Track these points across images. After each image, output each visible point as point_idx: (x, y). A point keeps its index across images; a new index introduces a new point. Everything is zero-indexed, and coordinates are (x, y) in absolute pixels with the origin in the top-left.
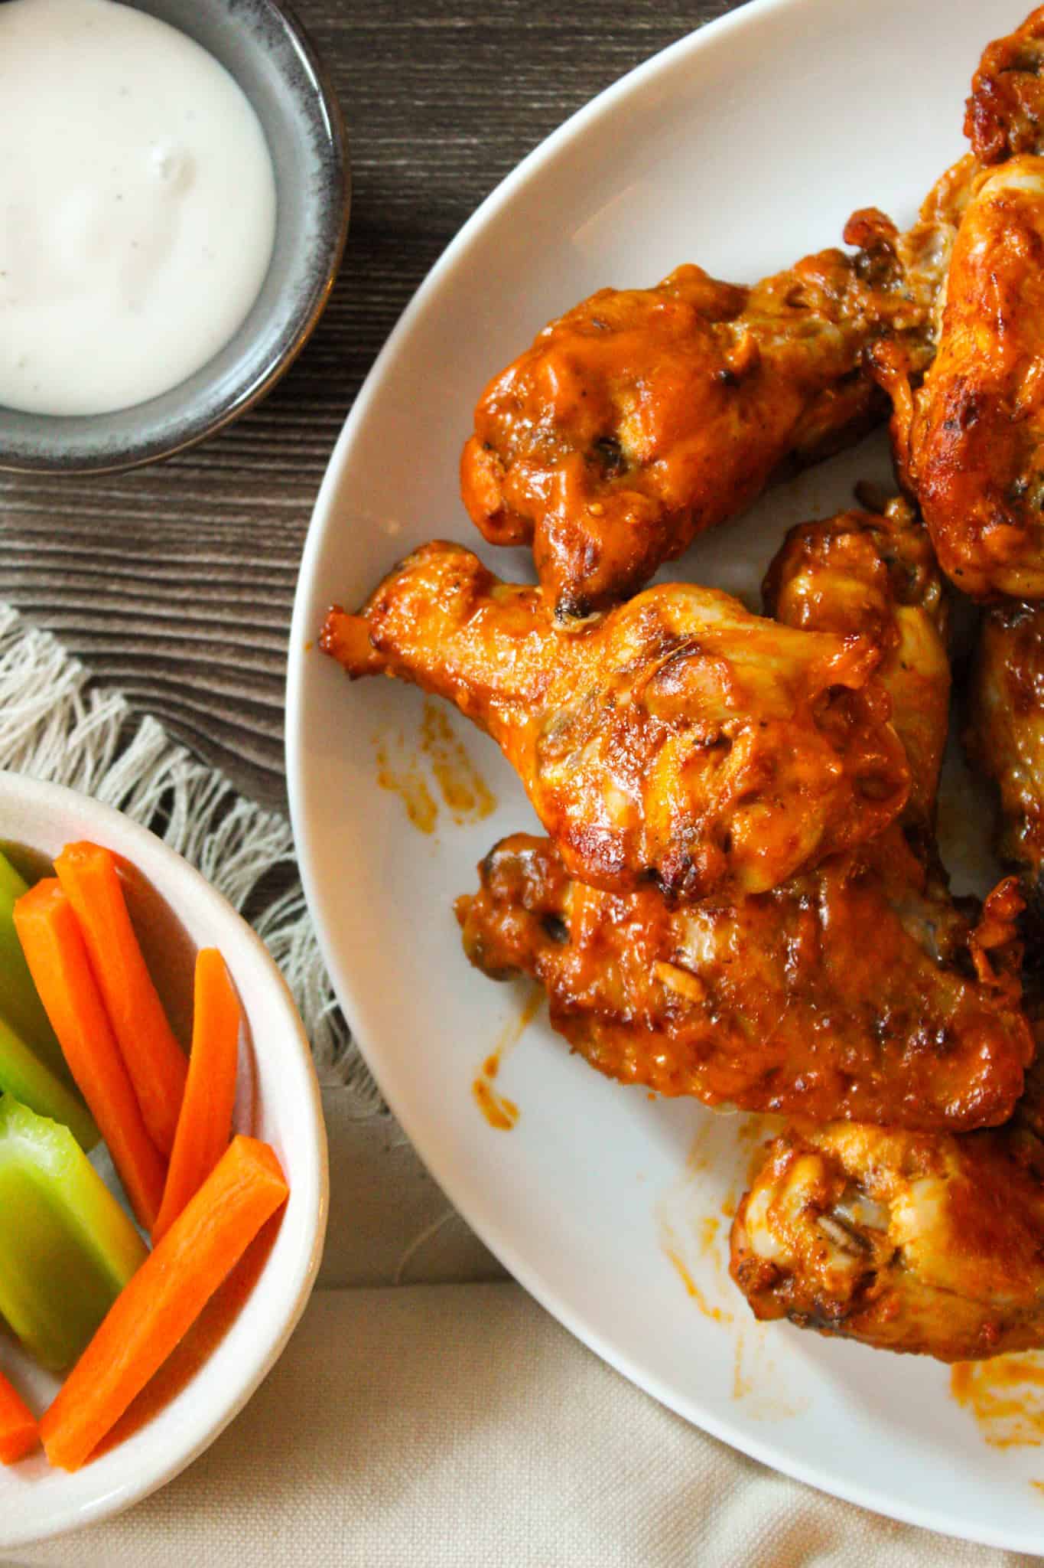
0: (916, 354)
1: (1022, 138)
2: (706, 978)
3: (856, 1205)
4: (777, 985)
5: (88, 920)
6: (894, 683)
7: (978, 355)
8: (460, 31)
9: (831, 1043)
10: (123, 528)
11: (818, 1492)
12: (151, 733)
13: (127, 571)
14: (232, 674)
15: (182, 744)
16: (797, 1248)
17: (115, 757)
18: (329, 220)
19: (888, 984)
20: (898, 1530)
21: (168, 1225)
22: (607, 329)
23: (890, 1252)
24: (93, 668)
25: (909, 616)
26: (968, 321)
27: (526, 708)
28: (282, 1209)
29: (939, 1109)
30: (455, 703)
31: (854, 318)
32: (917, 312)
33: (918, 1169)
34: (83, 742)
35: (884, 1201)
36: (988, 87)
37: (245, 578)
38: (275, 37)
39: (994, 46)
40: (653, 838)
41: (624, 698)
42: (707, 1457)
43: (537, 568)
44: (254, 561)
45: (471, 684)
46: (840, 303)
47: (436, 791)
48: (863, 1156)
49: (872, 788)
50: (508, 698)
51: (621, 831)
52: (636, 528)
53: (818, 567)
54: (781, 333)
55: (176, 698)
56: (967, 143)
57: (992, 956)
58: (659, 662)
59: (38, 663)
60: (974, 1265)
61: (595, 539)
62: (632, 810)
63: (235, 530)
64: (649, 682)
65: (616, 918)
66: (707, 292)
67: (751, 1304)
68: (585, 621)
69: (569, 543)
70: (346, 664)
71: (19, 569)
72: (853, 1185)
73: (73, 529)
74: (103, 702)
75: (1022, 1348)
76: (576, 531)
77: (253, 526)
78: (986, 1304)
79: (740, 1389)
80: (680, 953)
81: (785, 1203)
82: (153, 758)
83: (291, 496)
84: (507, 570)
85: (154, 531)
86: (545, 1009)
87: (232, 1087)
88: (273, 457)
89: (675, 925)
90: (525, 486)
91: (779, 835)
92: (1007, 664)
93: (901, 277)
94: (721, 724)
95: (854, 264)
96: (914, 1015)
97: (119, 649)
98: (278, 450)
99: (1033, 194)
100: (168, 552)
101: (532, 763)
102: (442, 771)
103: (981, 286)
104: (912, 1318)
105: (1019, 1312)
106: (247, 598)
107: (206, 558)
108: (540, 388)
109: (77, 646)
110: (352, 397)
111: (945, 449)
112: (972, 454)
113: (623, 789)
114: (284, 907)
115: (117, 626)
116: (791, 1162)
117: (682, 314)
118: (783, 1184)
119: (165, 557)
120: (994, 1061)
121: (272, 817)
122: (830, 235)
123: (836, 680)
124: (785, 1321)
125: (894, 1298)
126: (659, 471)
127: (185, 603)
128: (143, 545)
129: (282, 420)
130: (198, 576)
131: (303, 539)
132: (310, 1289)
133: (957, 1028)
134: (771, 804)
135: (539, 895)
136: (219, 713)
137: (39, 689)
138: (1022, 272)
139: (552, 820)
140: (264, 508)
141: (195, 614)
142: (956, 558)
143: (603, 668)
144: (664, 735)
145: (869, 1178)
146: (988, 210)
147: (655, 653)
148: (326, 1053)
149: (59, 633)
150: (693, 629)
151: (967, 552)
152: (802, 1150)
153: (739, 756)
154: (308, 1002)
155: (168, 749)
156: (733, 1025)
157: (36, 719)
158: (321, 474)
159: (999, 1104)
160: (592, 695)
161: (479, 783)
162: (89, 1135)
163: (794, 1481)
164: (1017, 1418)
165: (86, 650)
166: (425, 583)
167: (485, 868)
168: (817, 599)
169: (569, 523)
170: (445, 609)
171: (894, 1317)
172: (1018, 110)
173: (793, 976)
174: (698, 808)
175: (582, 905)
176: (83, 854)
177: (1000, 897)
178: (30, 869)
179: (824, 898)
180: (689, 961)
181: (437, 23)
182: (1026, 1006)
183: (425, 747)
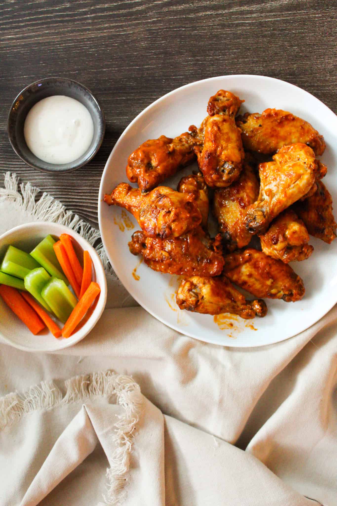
0: (201, 148)
1: (216, 112)
2: (169, 253)
3: (196, 290)
4: (181, 253)
5: (65, 246)
6: (199, 202)
7: (210, 146)
8: (125, 99)
9: (191, 263)
10: (71, 184)
11: (192, 338)
12: (77, 217)
13: (72, 191)
15: (81, 219)
16: (186, 297)
17: (71, 222)
18: (102, 129)
19: (200, 252)
20: (205, 344)
21: (81, 297)
22: (149, 146)
23: (201, 297)
24: (67, 207)
25: (201, 191)
26: (208, 141)
27: (137, 208)
28: (100, 293)
29: (209, 273)
30: (126, 209)
31: (190, 143)
32: (201, 141)
33: (206, 283)
34: (65, 219)
35: (201, 288)
36: (210, 104)
37: (92, 191)
38: (92, 100)
39: (211, 97)
40: (159, 228)
41: (153, 205)
42: (173, 333)
43: (139, 185)
44: (93, 188)
45: (128, 205)
46: (188, 140)
47: (124, 225)
48: (197, 281)
49: (196, 219)
50: (135, 207)
51: (154, 227)
52: (155, 177)
53: (186, 184)
54: (178, 146)
55: (81, 211)
56: (207, 113)
57: (217, 247)
58: (158, 199)
59: (58, 206)
60: (216, 299)
61: (147, 179)
62: (155, 224)
63: (89, 183)
64: (157, 202)
65: (154, 243)
66: (166, 139)
67: (179, 307)
68: (146, 193)
69: (143, 180)
70: (108, 203)
71: (54, 191)
72: (195, 286)
73: (63, 184)
74: (68, 212)
75: (225, 312)
76: (144, 178)
77: (93, 182)
78: (218, 305)
79: (178, 321)
80: (165, 249)
81: (184, 289)
82: (77, 221)
83: (98, 177)
84: (134, 187)
85: (76, 184)
86: (143, 260)
87: (91, 275)
88: (95, 171)
89: (164, 244)
90: (136, 171)
91: (179, 226)
92: (218, 199)
93: (198, 136)
94: (169, 209)
95: (191, 134)
96: (204, 257)
97: (71, 204)
99: (218, 120)
100: (79, 187)
101: (138, 217)
102: (125, 221)
103: (210, 135)
104: (205, 308)
105: (224, 306)
106: (92, 194)
107: (85, 188)
108: (138, 155)
109: (64, 204)
111: (205, 162)
112: (210, 163)
113: (154, 221)
114: (100, 246)
115: (71, 200)
116: (185, 283)
117: (161, 143)
118: (184, 287)
120: (218, 264)
121: (97, 231)
122: (186, 130)
123: (188, 201)
124: (185, 310)
125: (202, 304)
126: (158, 168)
127: (82, 196)
128: (74, 186)
129: (97, 165)
130: (84, 191)
133: (211, 259)
134: (178, 222)
135: (142, 240)
136: (88, 214)
137: (58, 211)
138: (216, 133)
139: (142, 226)
140: (94, 179)
142: (208, 181)
143: (149, 201)
144: (160, 211)
145: (198, 285)
146: (211, 123)
147: (158, 197)
148: (107, 270)
149: (61, 202)
150: (164, 193)
151: (210, 180)
152: (187, 281)
153: (172, 214)
154: (104, 261)
155: (79, 220)
156: (174, 260)
157: (57, 216)
158: (102, 173)
159: (219, 272)
160: (148, 205)
161: (131, 223)
162: (67, 283)
163: (188, 336)
164: (225, 325)
165: (65, 204)
166: (120, 189)
167: (133, 237)
168: (186, 189)
169: (143, 177)
170: (123, 193)
171: (203, 308)
172: (216, 107)
173: (184, 251)
174: (166, 223)
175: (149, 241)
176: (64, 236)
177: (217, 237)
178: (56, 239)
179: (188, 238)
180: (167, 250)
181: (120, 98)
182: (223, 255)
183: (122, 217)
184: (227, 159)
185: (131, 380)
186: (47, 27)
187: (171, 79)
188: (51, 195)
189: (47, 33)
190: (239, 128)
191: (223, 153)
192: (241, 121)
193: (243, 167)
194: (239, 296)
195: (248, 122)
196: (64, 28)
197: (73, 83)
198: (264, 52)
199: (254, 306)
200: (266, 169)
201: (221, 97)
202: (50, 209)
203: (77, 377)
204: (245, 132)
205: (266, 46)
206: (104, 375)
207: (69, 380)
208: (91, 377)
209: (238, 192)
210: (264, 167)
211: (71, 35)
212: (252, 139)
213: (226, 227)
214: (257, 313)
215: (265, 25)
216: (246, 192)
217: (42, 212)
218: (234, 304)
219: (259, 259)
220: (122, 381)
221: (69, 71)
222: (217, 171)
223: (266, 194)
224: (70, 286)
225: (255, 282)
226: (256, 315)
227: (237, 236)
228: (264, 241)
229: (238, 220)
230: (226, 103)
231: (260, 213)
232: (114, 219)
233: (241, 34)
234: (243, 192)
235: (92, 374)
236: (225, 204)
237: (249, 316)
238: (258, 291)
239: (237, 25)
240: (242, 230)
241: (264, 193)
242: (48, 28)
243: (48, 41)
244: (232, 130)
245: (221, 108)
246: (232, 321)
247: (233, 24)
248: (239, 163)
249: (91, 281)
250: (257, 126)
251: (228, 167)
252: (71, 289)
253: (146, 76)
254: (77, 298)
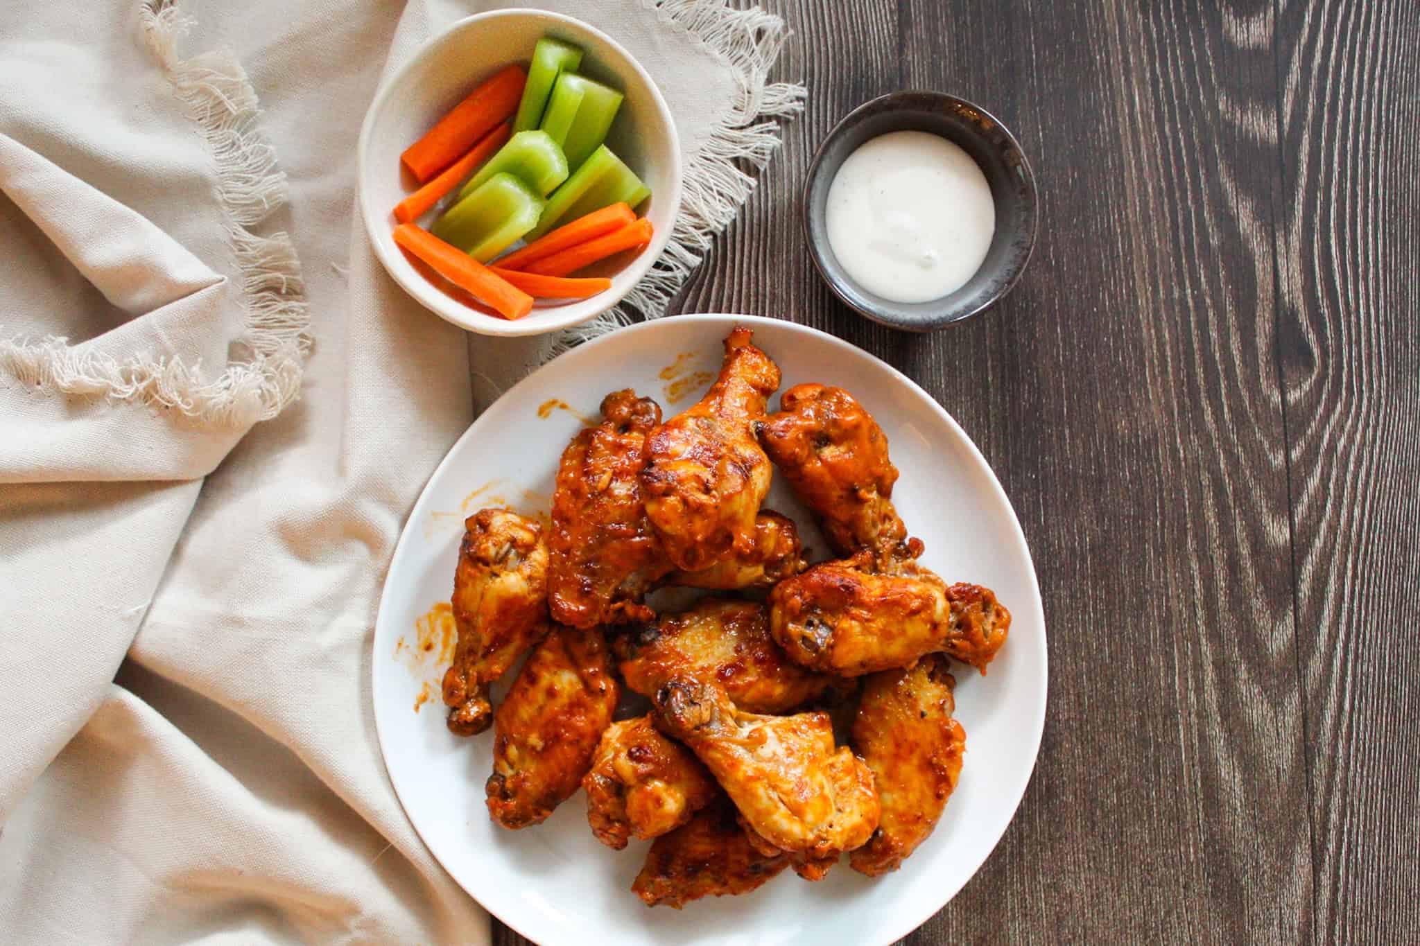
0: (866, 568)
1: (956, 606)
2: (607, 491)
3: (516, 558)
4: (606, 521)
6: (732, 564)
7: (870, 591)
8: (987, 381)
9: (582, 544)
10: (779, 247)
11: (395, 549)
12: (695, 261)
13: (761, 249)
14: (721, 295)
15: (691, 274)
16: (497, 534)
17: (686, 247)
18: (913, 324)
19: (609, 567)
20: (381, 582)
21: (495, 272)
22: (873, 440)
23: (497, 572)
24: (721, 236)
25: (760, 570)
26: (884, 586)
27: (717, 411)
28: (504, 317)
29: (557, 590)
30: (716, 383)
31: (880, 542)
32: (884, 568)
33: (531, 583)
34: (690, 233)
35: (519, 570)
36: (976, 591)
37: (760, 298)
38: (985, 298)
39: (993, 594)
40: (667, 464)
41: (724, 450)
42: (408, 501)
43: (775, 415)
44: (767, 299)
45: (725, 389)
46: (886, 536)
47: (677, 379)
48: (535, 561)
49: (690, 556)
50: (720, 404)
51: (669, 451)
52: (793, 453)
53: (779, 531)
54: (873, 512)
55: (710, 271)
56: (953, 584)
57: (621, 610)
58: (740, 464)
59: (723, 213)
60: (492, 606)
61: (789, 436)
62: (677, 455)
63: (780, 292)
64: (732, 460)
65: (630, 454)
66: (888, 481)
67: (472, 517)
68: (754, 433)
69: (786, 426)
70: (730, 338)
71: (760, 204)
72: (523, 557)
73: (777, 226)
74: (707, 240)
75: (459, 630)
76: (791, 428)
77: (782, 301)
78: (477, 613)
79: (436, 515)
80: (617, 481)
81: (514, 528)
82: (686, 263)
83: (795, 314)
84: (771, 403)
85: (778, 260)
86: (588, 427)
87: (551, 297)
88: (810, 307)
89: (629, 478)
90: (808, 407)
91: (672, 516)
92: (742, 612)
93: (897, 562)
94: (716, 489)
95: (902, 543)
96: (596, 578)
97: (729, 247)
98: (814, 309)
99: (935, 611)
100: (770, 266)
101: (694, 414)
102: (686, 381)
103: (898, 590)
104: (470, 583)
105: (474, 628)
106: (752, 299)
107: (768, 282)
108: (848, 413)
109: (729, 229)
110: (836, 335)
111: (831, 579)
112: (830, 590)
113: (686, 452)
114: (625, 319)
115: (738, 246)
116: (530, 531)
117: (880, 470)
118: (523, 528)
119: (768, 264)
120: (579, 612)
121: (662, 310)
122: (912, 533)
123: (735, 536)
124: (465, 531)
125: (478, 574)
126: (816, 463)
127: (749, 273)
128: (772, 256)
129: (826, 312)
130: (760, 278)
131: (777, 318)
133: (592, 596)
134: (683, 512)
135: (638, 422)
136: (704, 289)
137: (712, 214)
138: (904, 606)
139: (672, 424)
140: (790, 303)
141: (745, 278)
142: (786, 586)
143: (735, 441)
144: (710, 467)
145: (527, 563)
146: (928, 593)
147: (743, 462)
148: (564, 337)
149: (735, 221)
150: (754, 477)
151: (789, 590)
152: (537, 535)
153: (703, 498)
154: (586, 329)
155: (688, 268)
156: (588, 503)
157: (699, 213)
158: (805, 324)
159: (561, 616)
160: (724, 437)
161: (681, 397)
162: (529, 238)
163: (398, 539)
164: (428, 630)
165: (728, 232)
166: (765, 368)
167: (647, 400)
168: (767, 531)
169: (794, 425)
170: (755, 377)
171: (470, 575)
172: (968, 604)
173: (610, 527)
174: (680, 482)
175: (635, 439)
176: (648, 229)
177: (646, 611)
178: (640, 209)
179: (643, 538)
180: (614, 484)
181: (990, 368)
182: (601, 625)
183: (695, 374)
184: (840, 632)
185: (288, 396)
186: (1161, 188)
187: (1038, 491)
188: (751, 197)
189: (1146, 190)
190: (916, 662)
191: (854, 623)
192: (935, 667)
193: (822, 674)
194: (501, 665)
195: (933, 685)
196: (1158, 231)
197: (1025, 252)
198: (1104, 722)
199: (476, 703)
200: (817, 730)
201: (992, 618)
202: (715, 194)
203: (295, 263)
204: (907, 676)
205: (1119, 726)
206: (302, 330)
207: (288, 243)
208: (295, 296)
209: (758, 662)
210: (822, 724)
211: (1143, 247)
212: (890, 694)
213: (671, 632)
214: (457, 712)
215: (1169, 723)
216: (758, 680)
217: (708, 175)
218: (480, 653)
219: (592, 716)
220: (285, 374)
221: (1055, 242)
222: (810, 608)
223: (754, 731)
224: (525, 244)
225: (536, 706)
226: (454, 709)
227: (649, 659)
228: (638, 727)
229: (688, 662)
230: (977, 629)
231: (706, 716)
232: (690, 355)
233: (1146, 666)
234: (759, 675)
235: (304, 300)
236: (730, 630)
237: (449, 690)
238: (514, 712)
239: (1169, 656)
240: (664, 672)
241: (758, 724)
242: (1158, 191)
243: (1128, 191)
244: (910, 646)
245: (967, 616)
246: (438, 648)
247: (1171, 645)
248: (831, 666)
249: (536, 298)
250: (922, 707)
251: (820, 636)
252: (516, 247)
253: (1043, 432)
254: (494, 263)
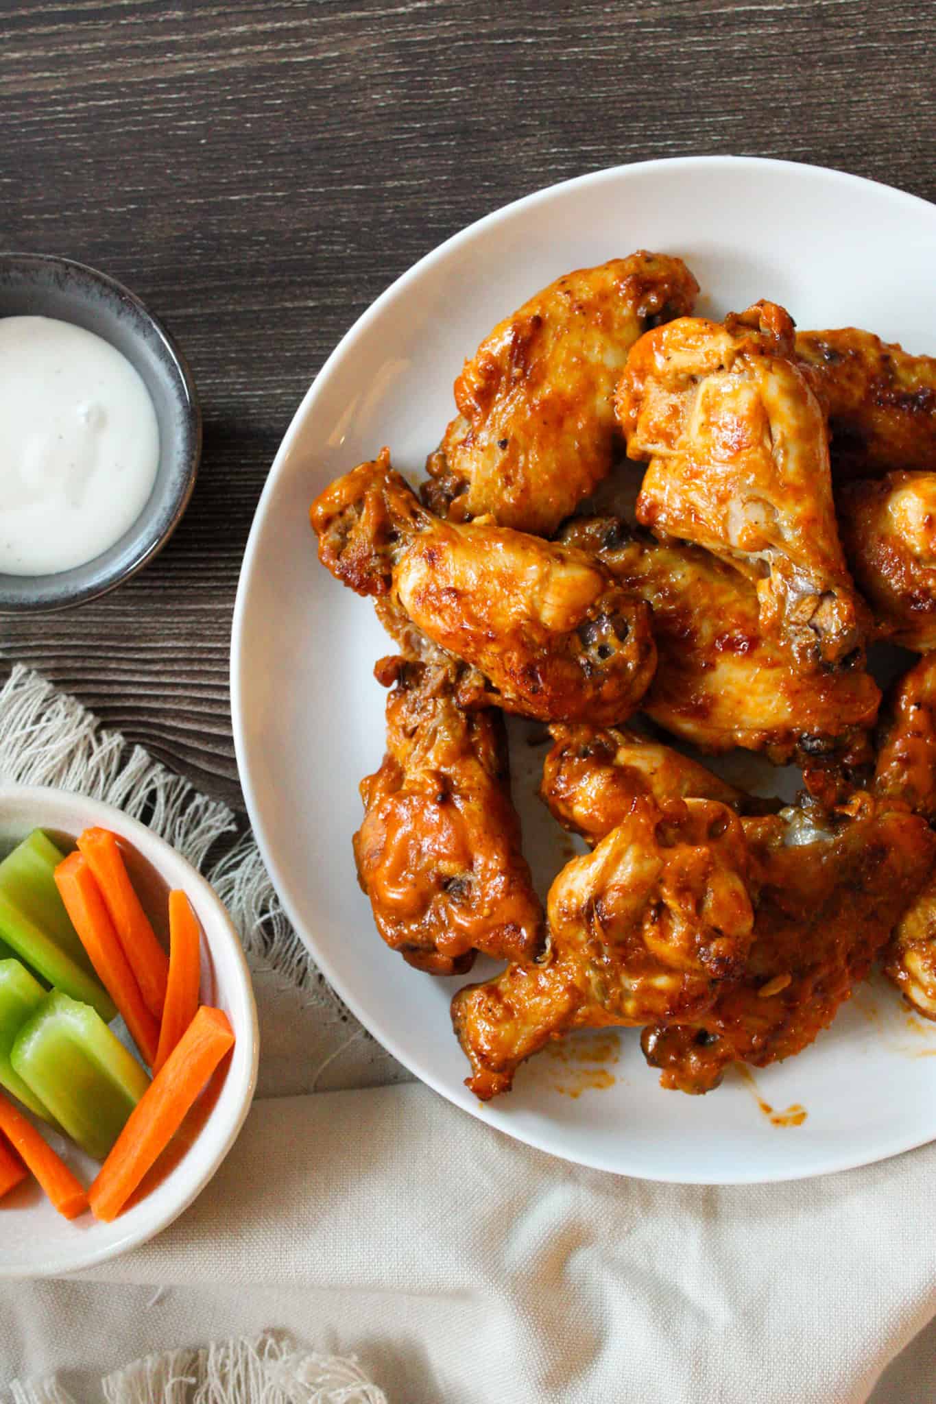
5: (100, 875)
10: (117, 628)
12: (140, 755)
13: (121, 655)
14: (190, 715)
15: (160, 761)
17: (119, 772)
21: (162, 1063)
24: (102, 717)
28: (231, 1051)
34: (98, 763)
37: (195, 655)
44: (199, 645)
55: (156, 732)
59: (66, 716)
63: (186, 625)
71: (53, 657)
73: (86, 631)
74: (108, 737)
77: (199, 623)
82: (143, 770)
83: (220, 603)
85: (136, 629)
87: (198, 977)
88: (208, 579)
97: (118, 704)
98: (210, 574)
100: (146, 642)
107: (170, 644)
109: (91, 703)
114: (230, 859)
115: (116, 690)
119: (143, 645)
121: (218, 804)
127: (158, 673)
128: (130, 638)
129: (213, 555)
130: (165, 655)
131: (230, 629)
132: (251, 1098)
136: (182, 740)
137: (69, 731)
140: (203, 610)
148: (260, 951)
149: (79, 696)
154: (247, 920)
155: (152, 764)
157: (67, 751)
158: (235, 587)
162: (107, 1012)
165: (96, 706)
176: (94, 834)
178: (64, 846)
181: (296, 304)
185: (352, 1374)
186: (14, 39)
188: (42, 672)
189: (18, 62)
196: (80, 43)
198: (833, 121)
202: (38, 727)
203: (150, 1363)
205: (839, 97)
206: (252, 1351)
207: (120, 1375)
208: (201, 1362)
211: (105, 66)
215: (834, 19)
217: (10, 738)
220: (319, 1380)
221: (98, 204)
224: (118, 1020)
233: (747, 56)
235: (206, 1348)
239: (731, 22)
242: (20, 42)
243: (20, 89)
247: (715, 18)
249: (201, 1002)
252: (122, 1030)
253: (392, 221)
254: (148, 1063)
